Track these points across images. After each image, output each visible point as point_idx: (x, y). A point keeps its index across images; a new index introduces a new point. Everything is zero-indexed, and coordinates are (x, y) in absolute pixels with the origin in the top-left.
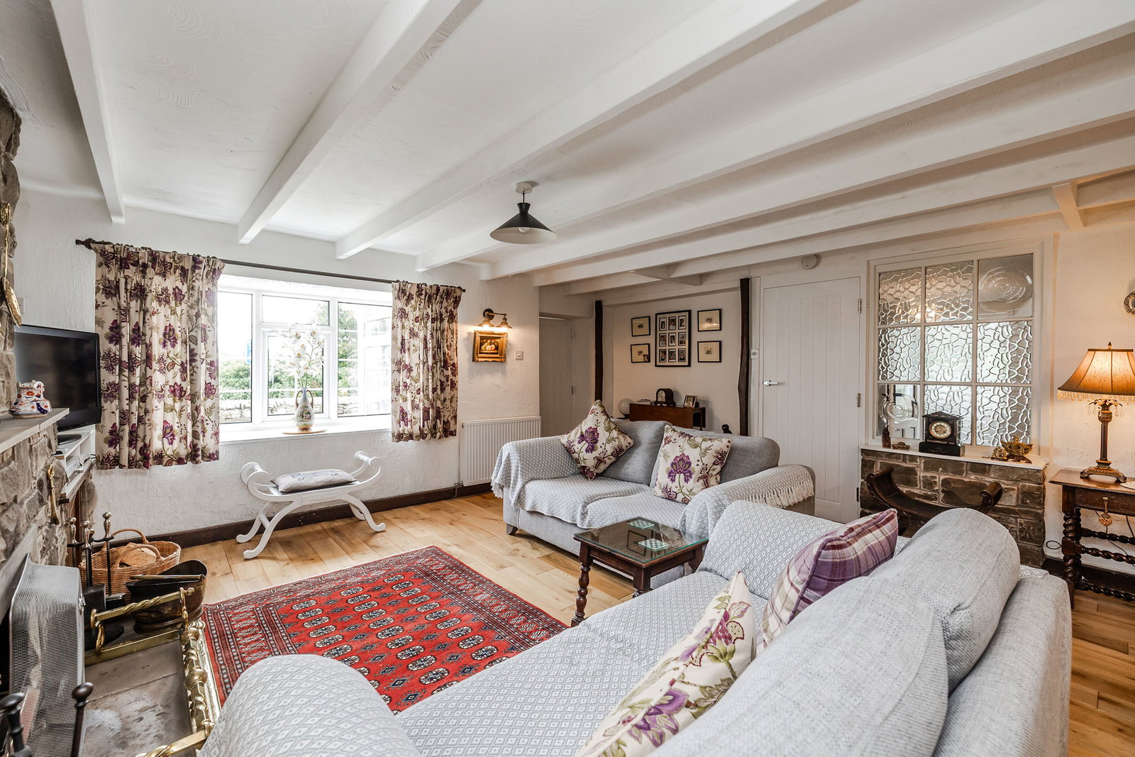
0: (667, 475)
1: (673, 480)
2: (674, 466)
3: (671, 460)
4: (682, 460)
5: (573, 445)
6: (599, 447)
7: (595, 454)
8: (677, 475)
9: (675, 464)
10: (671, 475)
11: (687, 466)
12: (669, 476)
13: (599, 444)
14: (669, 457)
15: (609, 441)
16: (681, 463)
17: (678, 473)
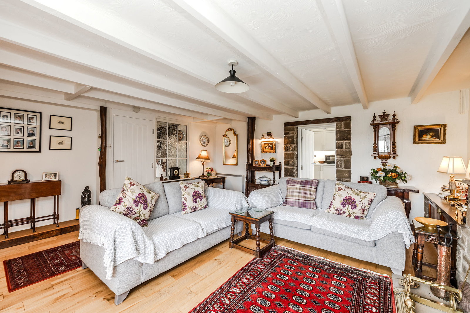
0: (193, 202)
1: (196, 203)
2: (194, 197)
3: (192, 195)
4: (196, 193)
5: (133, 209)
6: (149, 204)
7: (149, 208)
8: (197, 200)
9: (194, 196)
10: (194, 201)
11: (199, 195)
12: (194, 202)
13: (148, 202)
14: (190, 194)
15: (152, 198)
16: (197, 195)
17: (197, 199)
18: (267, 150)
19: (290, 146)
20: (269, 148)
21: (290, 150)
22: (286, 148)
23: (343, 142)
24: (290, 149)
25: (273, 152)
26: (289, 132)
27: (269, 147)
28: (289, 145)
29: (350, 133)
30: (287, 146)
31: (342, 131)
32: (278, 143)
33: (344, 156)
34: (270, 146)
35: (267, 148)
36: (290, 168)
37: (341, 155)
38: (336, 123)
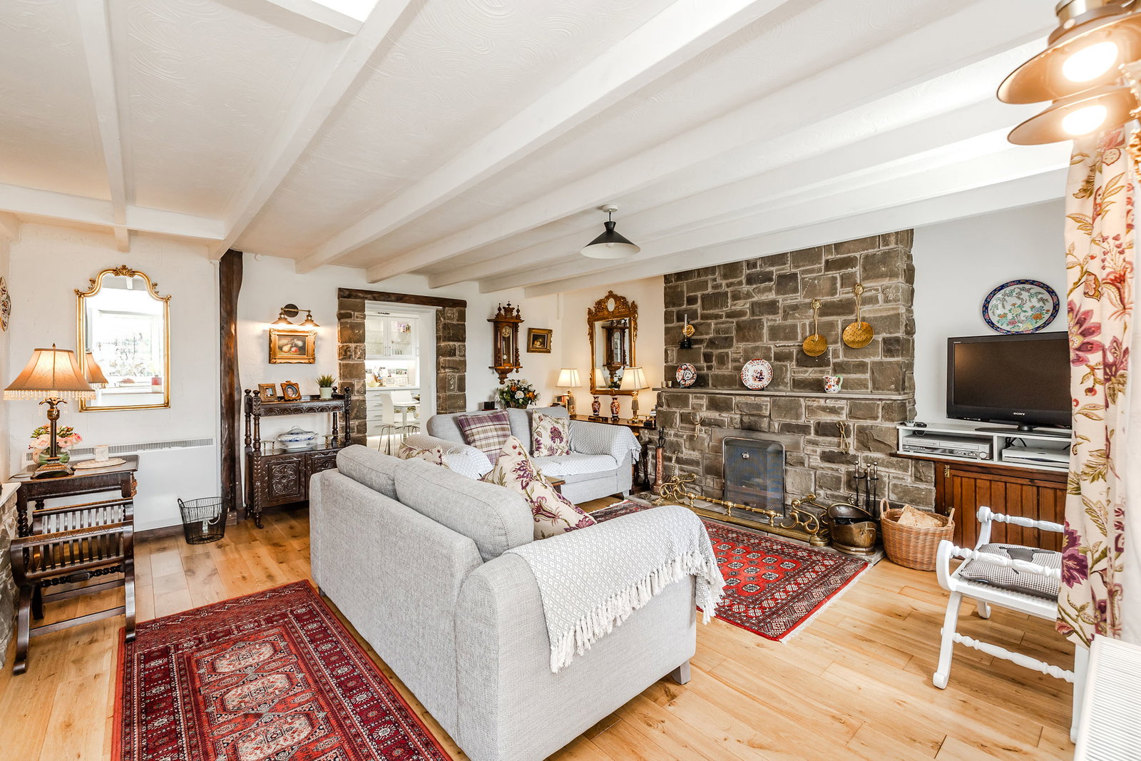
18: (285, 355)
19: (356, 348)
20: (293, 349)
21: (355, 357)
22: (346, 352)
23: (456, 343)
24: (355, 353)
25: (307, 361)
26: (353, 313)
27: (292, 347)
28: (353, 345)
29: (462, 329)
30: (348, 347)
31: (455, 325)
32: (321, 339)
33: (458, 369)
34: (296, 346)
35: (286, 349)
36: (357, 400)
37: (454, 368)
38: (436, 308)
